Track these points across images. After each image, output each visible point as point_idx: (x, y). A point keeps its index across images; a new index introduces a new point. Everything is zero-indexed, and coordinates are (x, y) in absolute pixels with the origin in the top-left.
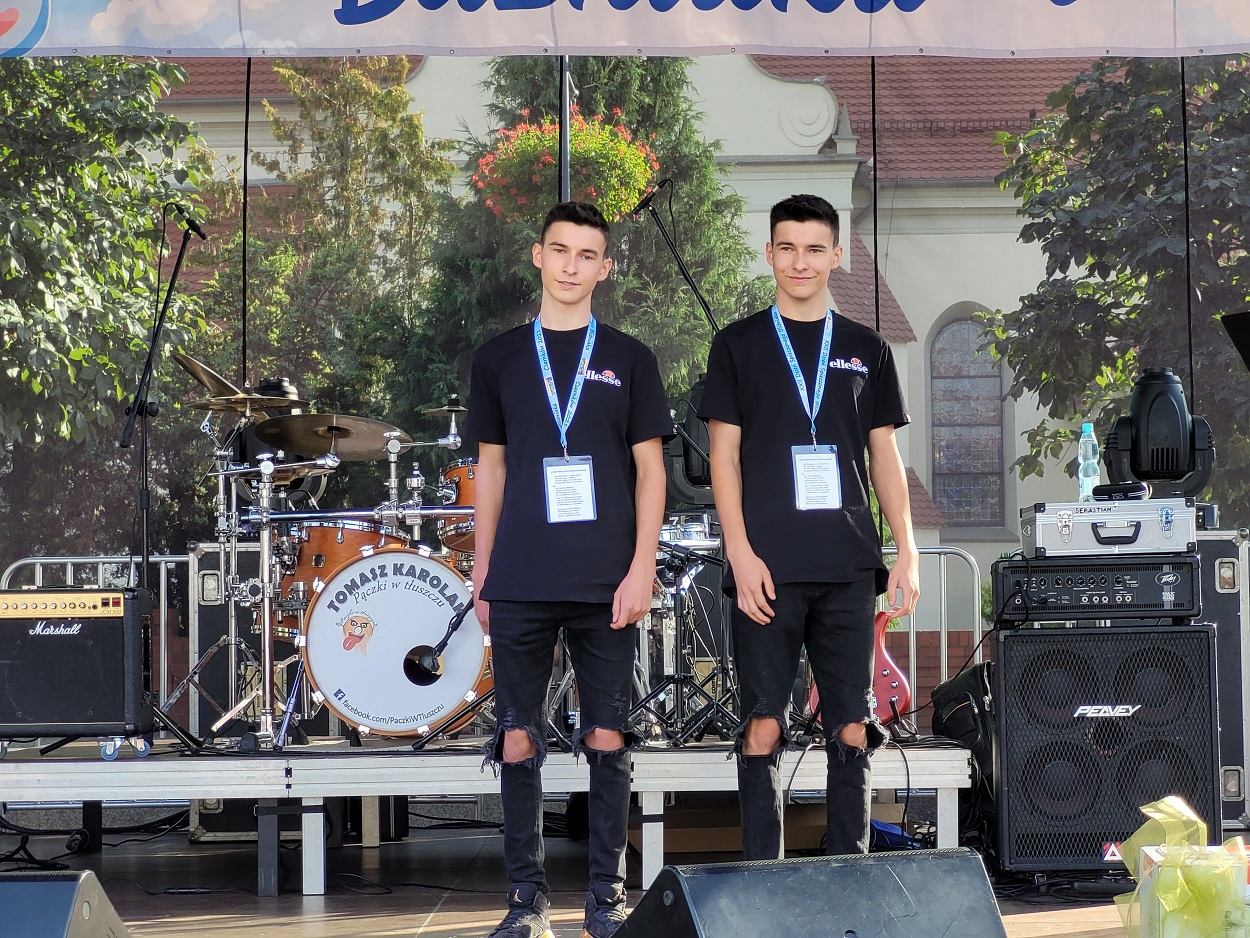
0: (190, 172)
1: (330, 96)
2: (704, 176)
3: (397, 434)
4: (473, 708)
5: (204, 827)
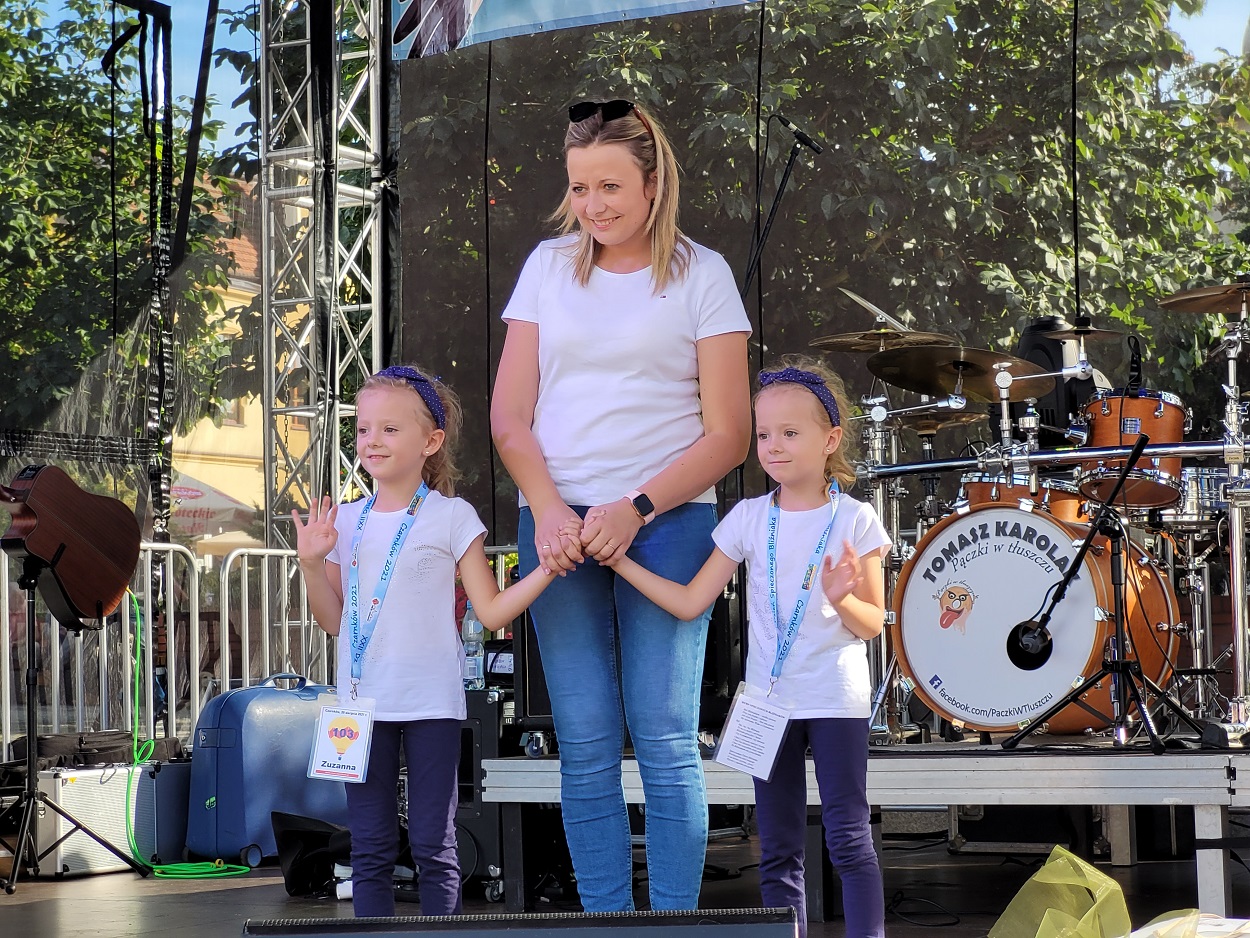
3: (1009, 364)
4: (1074, 696)
5: (964, 836)
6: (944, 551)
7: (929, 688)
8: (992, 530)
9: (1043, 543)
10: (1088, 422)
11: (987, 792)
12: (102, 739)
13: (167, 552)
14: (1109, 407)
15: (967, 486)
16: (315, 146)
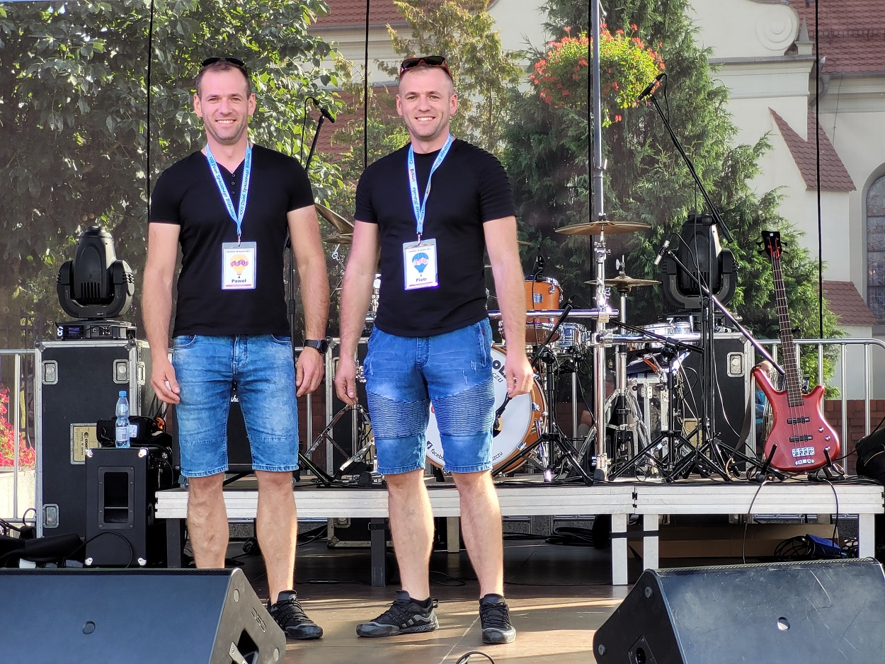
0: (332, 77)
1: (433, 20)
2: (701, 73)
4: (523, 454)
5: (338, 537)
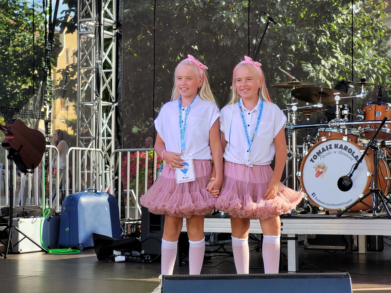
3: (339, 93)
4: (360, 200)
5: (309, 243)
6: (317, 153)
7: (312, 197)
8: (333, 146)
9: (350, 151)
10: (364, 112)
11: (334, 230)
12: (30, 208)
13: (50, 148)
14: (371, 108)
15: (320, 132)
16: (96, 18)
